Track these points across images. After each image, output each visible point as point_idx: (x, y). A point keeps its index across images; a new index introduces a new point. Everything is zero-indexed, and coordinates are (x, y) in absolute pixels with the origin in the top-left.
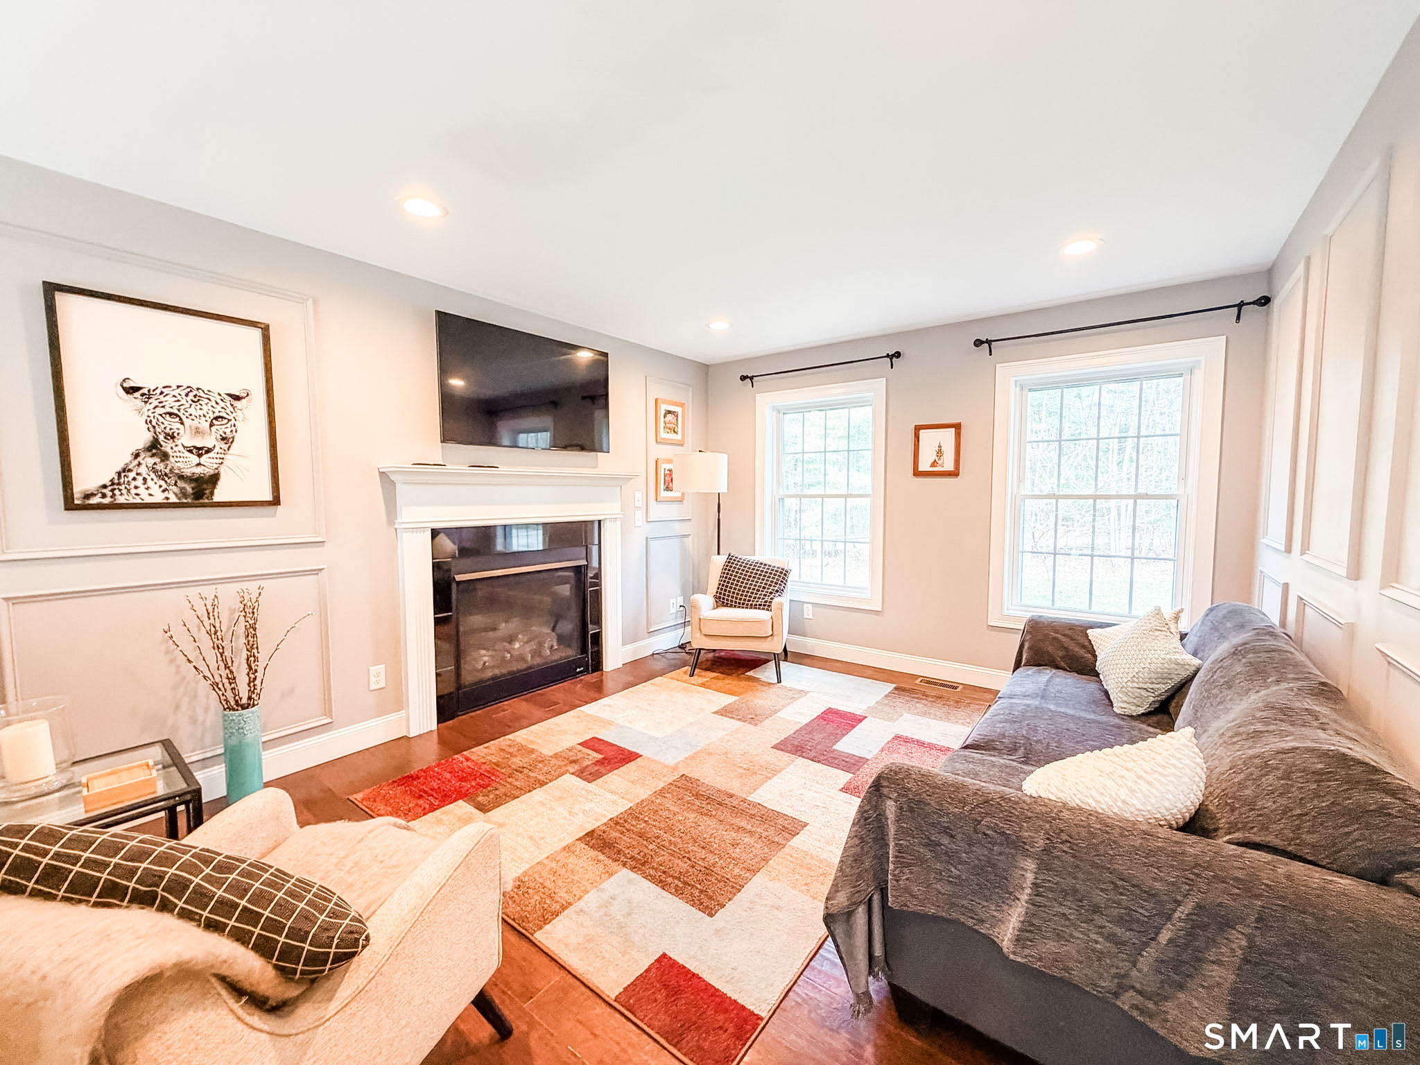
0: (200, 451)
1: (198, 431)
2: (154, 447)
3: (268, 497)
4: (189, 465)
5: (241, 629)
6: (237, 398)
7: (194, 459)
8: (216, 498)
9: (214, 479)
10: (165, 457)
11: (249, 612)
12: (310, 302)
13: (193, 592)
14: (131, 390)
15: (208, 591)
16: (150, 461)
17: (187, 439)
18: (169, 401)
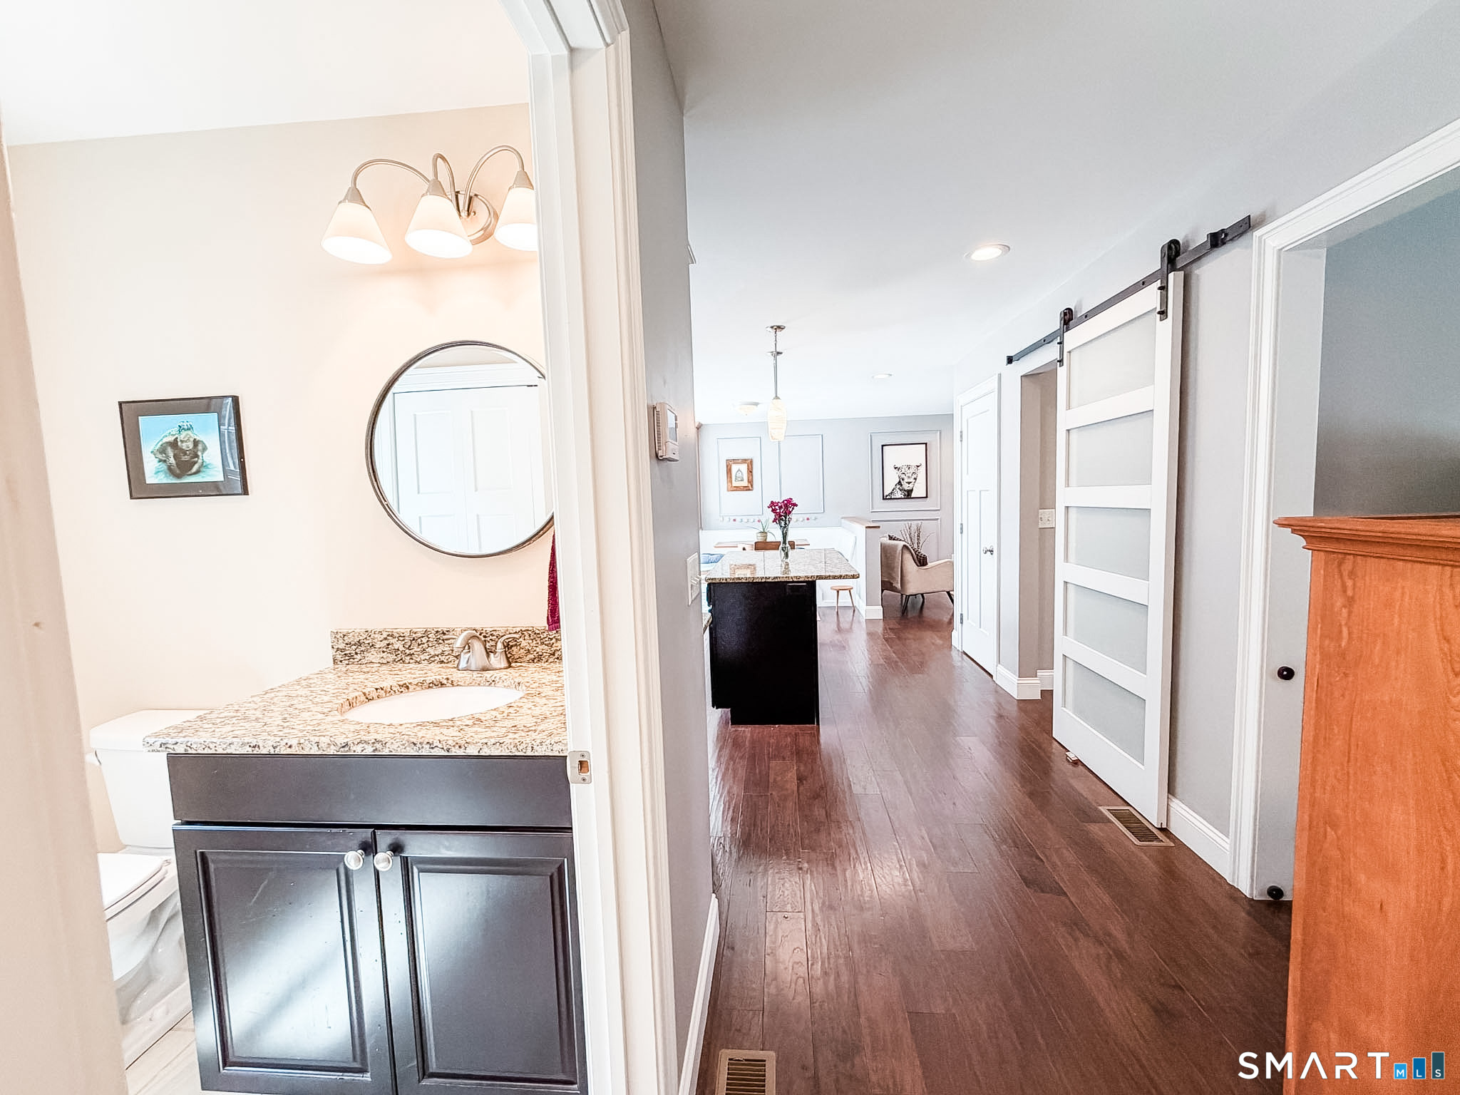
0: (909, 483)
1: (909, 477)
2: (900, 483)
3: (925, 496)
4: (906, 487)
5: (916, 535)
6: (918, 466)
7: (908, 485)
8: (912, 496)
9: (912, 490)
10: (901, 485)
11: (918, 530)
12: (939, 432)
13: (906, 522)
14: (895, 468)
15: (910, 522)
16: (898, 486)
17: (906, 480)
18: (903, 470)
